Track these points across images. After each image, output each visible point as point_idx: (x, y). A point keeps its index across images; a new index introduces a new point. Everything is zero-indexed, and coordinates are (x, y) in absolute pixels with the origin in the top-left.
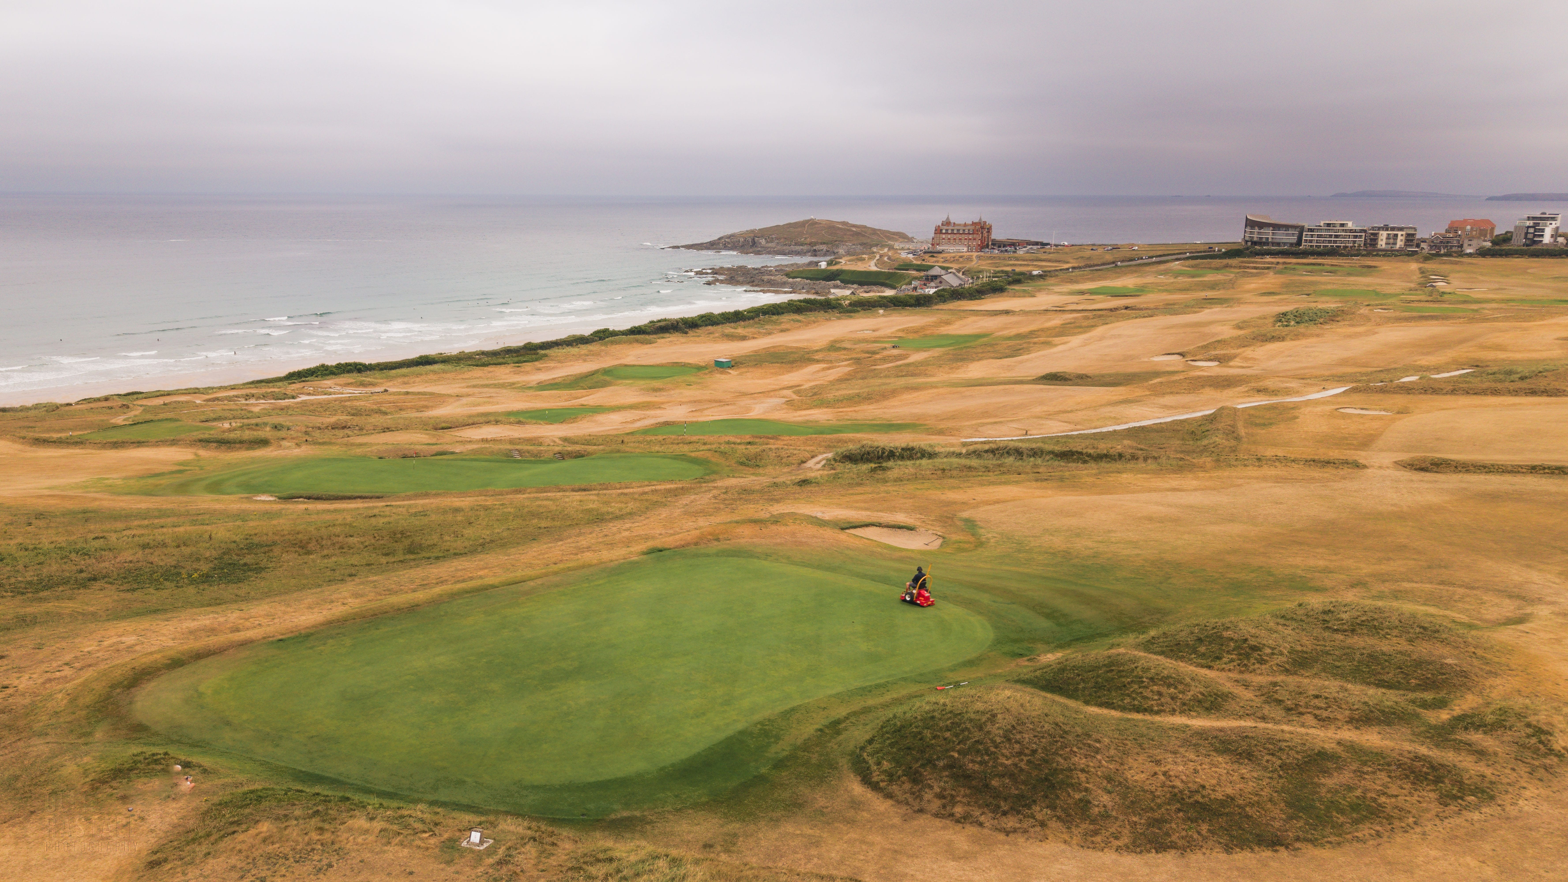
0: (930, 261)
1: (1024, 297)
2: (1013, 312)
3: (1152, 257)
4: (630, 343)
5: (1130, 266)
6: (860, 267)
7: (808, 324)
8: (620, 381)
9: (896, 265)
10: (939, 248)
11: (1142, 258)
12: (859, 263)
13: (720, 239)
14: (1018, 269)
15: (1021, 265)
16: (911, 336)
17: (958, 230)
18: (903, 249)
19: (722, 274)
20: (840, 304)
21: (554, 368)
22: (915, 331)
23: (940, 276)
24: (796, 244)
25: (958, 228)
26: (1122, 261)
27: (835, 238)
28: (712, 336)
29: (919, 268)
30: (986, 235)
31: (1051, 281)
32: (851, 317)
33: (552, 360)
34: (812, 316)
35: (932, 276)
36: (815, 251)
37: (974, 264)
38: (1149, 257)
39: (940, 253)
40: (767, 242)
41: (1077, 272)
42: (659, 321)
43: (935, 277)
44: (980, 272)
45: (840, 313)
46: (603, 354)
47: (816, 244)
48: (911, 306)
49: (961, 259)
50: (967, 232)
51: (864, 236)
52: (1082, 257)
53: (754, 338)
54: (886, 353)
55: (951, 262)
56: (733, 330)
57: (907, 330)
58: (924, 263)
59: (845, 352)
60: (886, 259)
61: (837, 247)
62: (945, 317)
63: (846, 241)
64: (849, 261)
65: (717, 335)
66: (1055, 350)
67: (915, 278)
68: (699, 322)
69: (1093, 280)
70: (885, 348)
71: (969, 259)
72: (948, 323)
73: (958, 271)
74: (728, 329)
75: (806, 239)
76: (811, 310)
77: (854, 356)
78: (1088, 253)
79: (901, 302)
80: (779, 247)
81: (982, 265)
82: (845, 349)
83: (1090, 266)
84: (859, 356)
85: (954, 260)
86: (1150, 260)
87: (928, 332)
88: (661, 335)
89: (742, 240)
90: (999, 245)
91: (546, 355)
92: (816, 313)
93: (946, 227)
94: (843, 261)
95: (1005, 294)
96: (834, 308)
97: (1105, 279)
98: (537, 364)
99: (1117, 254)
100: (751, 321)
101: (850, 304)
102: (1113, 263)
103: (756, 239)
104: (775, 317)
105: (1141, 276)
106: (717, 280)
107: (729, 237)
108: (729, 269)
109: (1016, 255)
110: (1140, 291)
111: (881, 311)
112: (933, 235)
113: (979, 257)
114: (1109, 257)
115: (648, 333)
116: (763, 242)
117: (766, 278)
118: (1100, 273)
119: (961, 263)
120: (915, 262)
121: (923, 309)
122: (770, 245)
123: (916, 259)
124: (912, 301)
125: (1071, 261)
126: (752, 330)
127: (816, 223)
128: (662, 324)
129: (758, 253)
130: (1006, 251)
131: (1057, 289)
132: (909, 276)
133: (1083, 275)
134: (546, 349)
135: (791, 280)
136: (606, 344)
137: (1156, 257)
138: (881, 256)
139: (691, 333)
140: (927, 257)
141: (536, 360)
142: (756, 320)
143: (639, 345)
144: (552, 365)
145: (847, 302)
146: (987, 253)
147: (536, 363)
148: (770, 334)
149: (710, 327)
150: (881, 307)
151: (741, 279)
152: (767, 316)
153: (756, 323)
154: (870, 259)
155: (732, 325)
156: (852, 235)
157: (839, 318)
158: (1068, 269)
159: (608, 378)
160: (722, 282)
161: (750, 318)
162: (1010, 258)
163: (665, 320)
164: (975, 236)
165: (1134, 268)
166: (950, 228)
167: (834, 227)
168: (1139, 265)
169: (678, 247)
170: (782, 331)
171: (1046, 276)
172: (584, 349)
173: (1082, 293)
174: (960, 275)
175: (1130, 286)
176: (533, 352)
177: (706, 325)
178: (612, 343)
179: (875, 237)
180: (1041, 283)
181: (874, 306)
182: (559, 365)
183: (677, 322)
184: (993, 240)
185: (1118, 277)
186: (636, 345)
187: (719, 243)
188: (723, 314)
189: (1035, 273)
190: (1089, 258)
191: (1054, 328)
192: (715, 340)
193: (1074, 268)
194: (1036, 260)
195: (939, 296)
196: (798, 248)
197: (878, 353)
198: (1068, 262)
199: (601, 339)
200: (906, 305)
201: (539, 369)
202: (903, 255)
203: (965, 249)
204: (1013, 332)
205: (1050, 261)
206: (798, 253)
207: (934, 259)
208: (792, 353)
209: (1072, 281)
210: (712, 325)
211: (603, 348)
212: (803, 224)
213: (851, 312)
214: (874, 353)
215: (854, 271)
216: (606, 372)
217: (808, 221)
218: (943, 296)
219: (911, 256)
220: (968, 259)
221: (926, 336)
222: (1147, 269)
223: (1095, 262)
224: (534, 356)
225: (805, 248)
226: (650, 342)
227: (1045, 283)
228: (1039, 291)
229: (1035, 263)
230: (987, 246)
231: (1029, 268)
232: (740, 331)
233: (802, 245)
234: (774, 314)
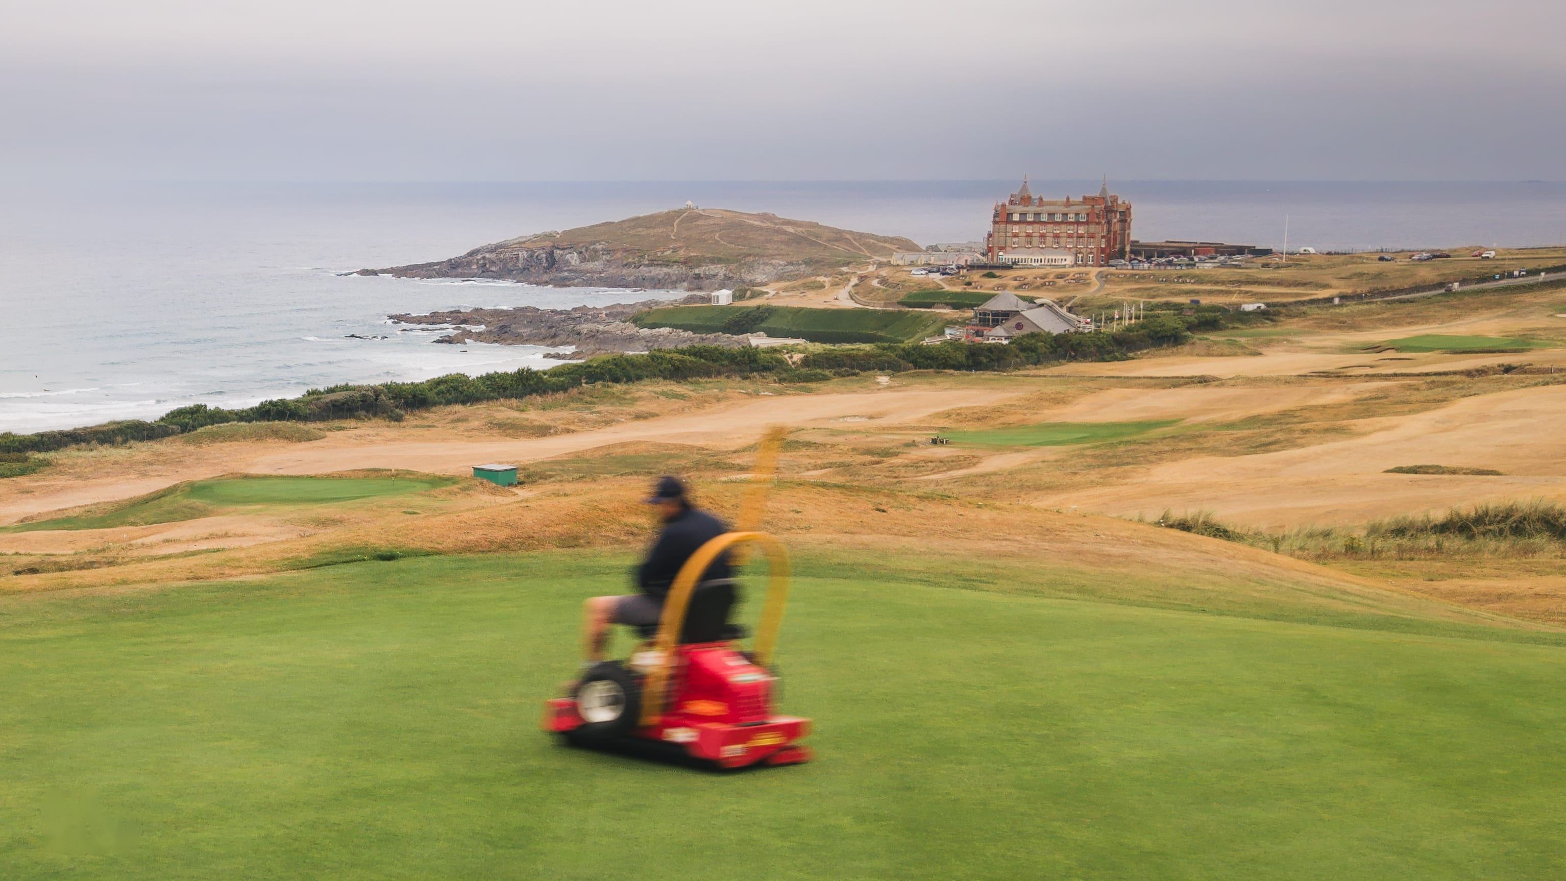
0: (987, 285)
1: (1235, 355)
2: (1214, 379)
3: (1536, 272)
4: (259, 437)
5: (1483, 292)
6: (814, 301)
7: (701, 403)
8: (232, 508)
9: (902, 295)
10: (1006, 257)
11: (1511, 275)
12: (811, 294)
13: (472, 254)
14: (1205, 301)
15: (1210, 293)
16: (970, 427)
17: (1051, 215)
18: (912, 264)
19: (479, 323)
20: (781, 362)
21: (62, 489)
22: (981, 417)
23: (1017, 313)
24: (653, 263)
25: (1052, 209)
26: (1463, 282)
27: (745, 250)
28: (462, 426)
29: (958, 302)
30: (1117, 227)
31: (1293, 325)
32: (809, 391)
33: (61, 473)
34: (710, 387)
35: (996, 314)
36: (698, 277)
37: (1095, 291)
38: (1530, 273)
39: (1009, 268)
40: (584, 260)
41: (1352, 308)
42: (331, 391)
43: (1006, 315)
44: (1111, 307)
45: (781, 381)
46: (188, 461)
47: (699, 262)
48: (958, 367)
49: (1061, 282)
50: (1072, 218)
51: (813, 244)
52: (1361, 275)
53: (568, 431)
54: (915, 454)
55: (1037, 288)
56: (516, 414)
57: (958, 415)
58: (970, 290)
59: (811, 452)
60: (875, 283)
61: (751, 268)
62: (1050, 389)
63: (772, 256)
64: (786, 290)
65: (476, 424)
66: (1365, 440)
67: (952, 323)
68: (431, 395)
69: (1394, 322)
70: (913, 444)
71: (1082, 281)
72: (1058, 400)
73: (1061, 303)
74: (504, 411)
75: (675, 250)
76: (708, 374)
77: (836, 459)
78: (1375, 267)
79: (932, 358)
80: (612, 271)
81: (1115, 294)
82: (808, 445)
83: (1385, 293)
84: (847, 459)
85: (1045, 284)
86: (1531, 280)
87: (1012, 419)
88: (337, 423)
89: (523, 255)
90: (1149, 252)
91: (47, 464)
92: (722, 379)
93: (1021, 209)
94: (771, 290)
95: (1187, 348)
96: (766, 369)
97: (1426, 320)
98: (24, 481)
99: (1447, 269)
100: (560, 395)
101: (806, 362)
102: (1441, 285)
103: (558, 253)
104: (618, 388)
105: (1515, 315)
106: (469, 334)
107: (493, 249)
108: (496, 313)
109: (1195, 271)
110: (1522, 344)
111: (884, 380)
112: (990, 227)
113: (1105, 278)
114: (1426, 273)
115: (305, 418)
116: (573, 258)
117: (585, 327)
118: (1409, 308)
119: (1060, 289)
120: (947, 288)
121: (988, 375)
122: (590, 266)
123: (950, 282)
124: (961, 357)
125: (1334, 282)
126: (565, 414)
127: (699, 217)
128: (339, 396)
129: (562, 283)
130: (1170, 263)
131: (1309, 341)
132: (935, 319)
133: (1370, 313)
134: (48, 450)
135: (646, 331)
136: (198, 441)
137: (1548, 270)
138: (862, 278)
139: (410, 420)
140: (976, 276)
141: (22, 473)
142: (574, 391)
143: (282, 443)
144: (61, 482)
145: (797, 357)
146: (1123, 267)
147: (20, 479)
148: (608, 423)
149: (458, 408)
150: (882, 369)
151: (525, 331)
152: (599, 384)
153: (573, 400)
154: (835, 284)
155: (514, 402)
156: (787, 243)
157: (780, 393)
158: (1329, 300)
159: (198, 502)
160: (479, 337)
161: (556, 389)
162: (1181, 279)
163: (346, 388)
164: (1092, 228)
165: (1494, 298)
166: (1032, 209)
167: (740, 225)
168: (1506, 289)
169: (375, 273)
170: (638, 417)
171: (1278, 314)
172: (142, 450)
173: (1376, 348)
174: (1064, 311)
175: (1492, 335)
176: (16, 455)
177: (449, 403)
178: (214, 437)
179: (840, 248)
180: (1267, 328)
181: (865, 368)
182: (80, 482)
183: (376, 392)
184: (1135, 243)
185: (1458, 317)
186: (270, 442)
187: (469, 264)
188: (489, 377)
189: (1249, 307)
190: (1379, 276)
191: (1341, 405)
192: (470, 434)
193: (1343, 297)
194: (1248, 283)
195: (1023, 349)
196: (659, 272)
197: (896, 454)
198: (1326, 286)
199: (185, 429)
200: (946, 366)
201: (28, 491)
202: (918, 275)
203: (1070, 260)
204: (1236, 414)
205: (1280, 283)
206: (658, 283)
207: (995, 281)
208: (671, 457)
209: (1342, 325)
210: (464, 403)
211: (191, 448)
212: (668, 219)
213: (807, 379)
214: (887, 453)
215: (801, 309)
216: (195, 489)
217: (679, 213)
218: (1033, 350)
219: (937, 277)
220: (1077, 280)
221: (1007, 426)
222: (1528, 298)
223: (1397, 285)
224: (16, 466)
225: (674, 270)
226: (308, 438)
227: (1278, 329)
228: (1268, 343)
229: (1245, 288)
230: (1121, 254)
231: (1234, 299)
232: (534, 416)
233: (667, 264)
234: (616, 380)
